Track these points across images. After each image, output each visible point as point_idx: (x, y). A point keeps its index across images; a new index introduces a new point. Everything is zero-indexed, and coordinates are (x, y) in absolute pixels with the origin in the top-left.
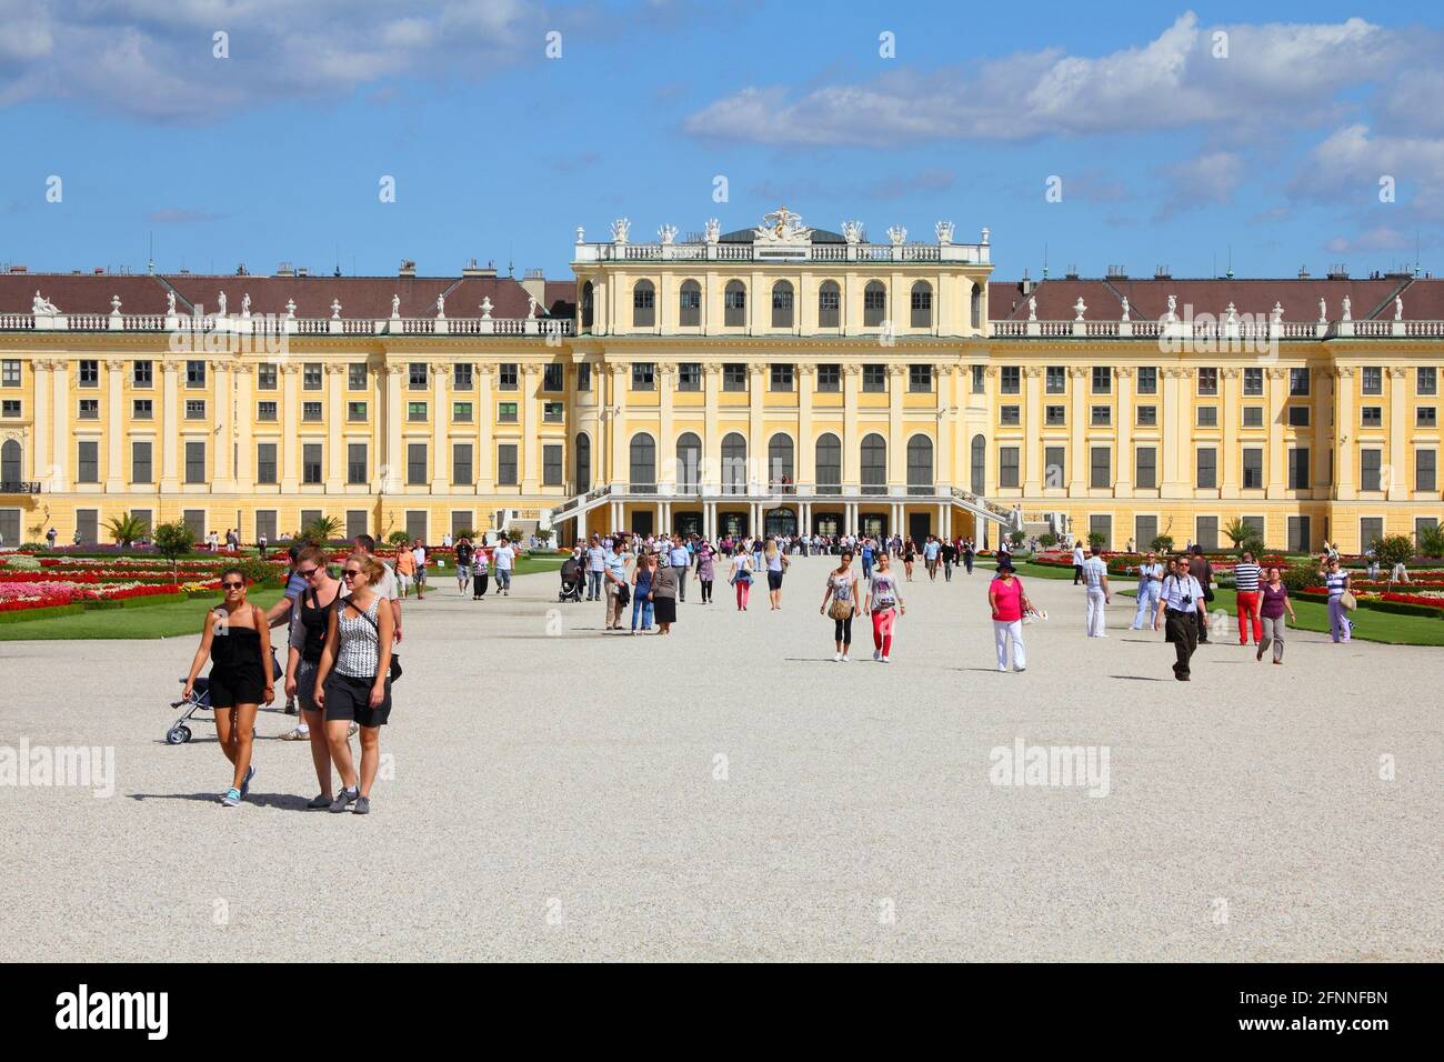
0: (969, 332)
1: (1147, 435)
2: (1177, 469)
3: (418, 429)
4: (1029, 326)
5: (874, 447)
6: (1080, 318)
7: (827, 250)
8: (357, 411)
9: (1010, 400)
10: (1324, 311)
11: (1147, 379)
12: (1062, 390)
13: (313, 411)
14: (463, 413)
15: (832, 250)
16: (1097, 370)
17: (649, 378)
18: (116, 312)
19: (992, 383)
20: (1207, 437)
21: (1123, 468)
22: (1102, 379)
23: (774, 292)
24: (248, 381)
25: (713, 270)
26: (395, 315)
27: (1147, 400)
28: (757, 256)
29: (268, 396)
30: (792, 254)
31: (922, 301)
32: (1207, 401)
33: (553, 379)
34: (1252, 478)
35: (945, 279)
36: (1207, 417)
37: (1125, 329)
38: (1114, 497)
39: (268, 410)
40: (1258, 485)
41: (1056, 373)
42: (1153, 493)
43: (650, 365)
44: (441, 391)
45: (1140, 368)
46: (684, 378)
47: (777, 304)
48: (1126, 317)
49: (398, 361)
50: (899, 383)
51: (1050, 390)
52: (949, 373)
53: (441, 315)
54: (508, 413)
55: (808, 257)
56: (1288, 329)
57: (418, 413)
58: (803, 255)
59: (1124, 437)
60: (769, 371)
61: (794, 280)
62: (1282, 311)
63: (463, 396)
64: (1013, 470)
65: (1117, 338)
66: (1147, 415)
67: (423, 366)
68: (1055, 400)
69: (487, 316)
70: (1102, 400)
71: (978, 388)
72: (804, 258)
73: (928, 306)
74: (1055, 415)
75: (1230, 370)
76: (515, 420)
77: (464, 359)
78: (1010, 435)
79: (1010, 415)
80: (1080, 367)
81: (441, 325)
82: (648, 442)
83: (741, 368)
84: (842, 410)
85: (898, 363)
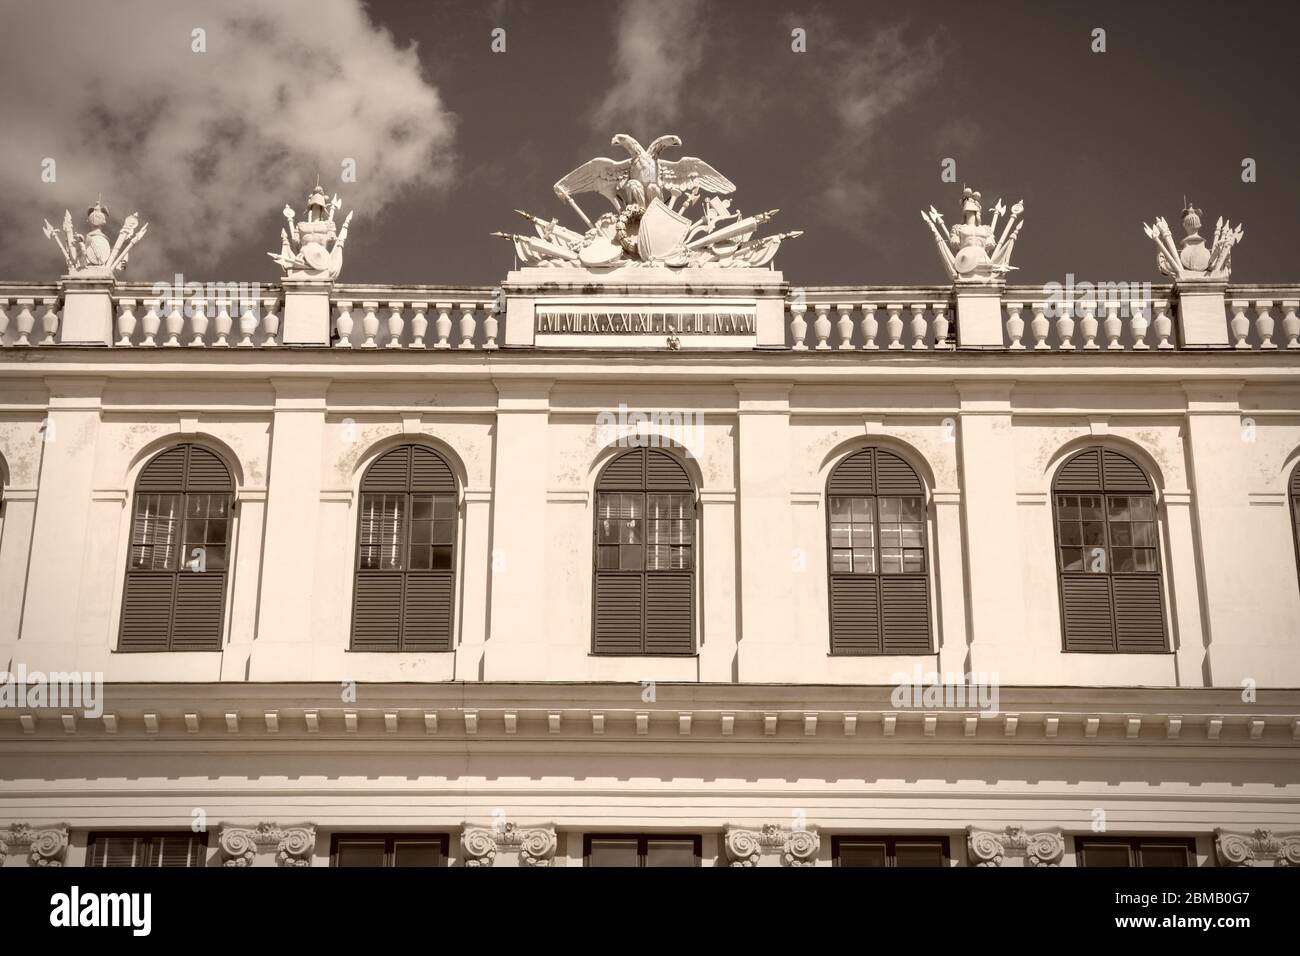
7: (858, 314)
15: (882, 313)
25: (305, 392)
28: (519, 332)
30: (692, 324)
55: (769, 330)
58: (744, 328)
72: (745, 339)
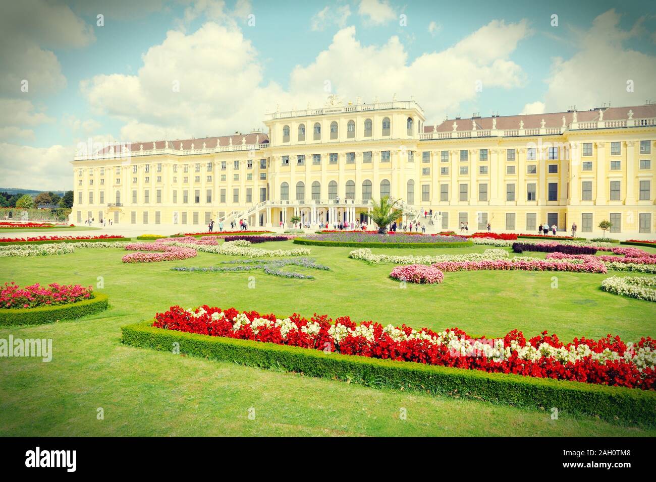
0: (407, 137)
1: (484, 179)
2: (497, 193)
3: (223, 184)
4: (434, 135)
5: (367, 184)
6: (455, 130)
7: (350, 108)
8: (209, 179)
9: (426, 165)
10: (564, 122)
11: (484, 154)
12: (447, 161)
13: (198, 179)
14: (236, 178)
16: (462, 152)
17: (287, 161)
18: (141, 150)
19: (418, 159)
20: (511, 179)
21: (473, 192)
22: (464, 155)
23: (331, 126)
24: (180, 171)
25: (308, 119)
26: (218, 146)
27: (484, 163)
28: (324, 113)
29: (186, 175)
30: (337, 111)
31: (386, 125)
32: (511, 163)
33: (263, 164)
34: (531, 196)
35: (395, 115)
36: (511, 170)
37: (474, 134)
38: (469, 205)
39: (186, 180)
40: (534, 199)
41: (445, 153)
42: (486, 203)
43: (288, 156)
44: (230, 171)
45: (481, 150)
46: (299, 161)
47: (332, 130)
48: (474, 129)
49: (218, 162)
50: (377, 158)
51: (442, 161)
52: (397, 154)
53: (231, 145)
54: (250, 177)
55: (343, 111)
56: (548, 131)
57: (223, 179)
58: (340, 111)
59: (474, 180)
60: (329, 157)
61: (337, 121)
62: (545, 123)
63: (236, 172)
64: (427, 194)
65: (470, 138)
66: (483, 170)
67: (225, 162)
68: (445, 165)
69: (244, 144)
70: (464, 164)
71: (411, 160)
72: (340, 112)
73: (389, 127)
74: (444, 171)
75: (521, 150)
76: (251, 179)
77: (236, 160)
78: (426, 180)
79: (426, 172)
80: (455, 150)
81: (231, 148)
82: (286, 185)
83: (319, 156)
84: (355, 171)
85: (377, 151)
